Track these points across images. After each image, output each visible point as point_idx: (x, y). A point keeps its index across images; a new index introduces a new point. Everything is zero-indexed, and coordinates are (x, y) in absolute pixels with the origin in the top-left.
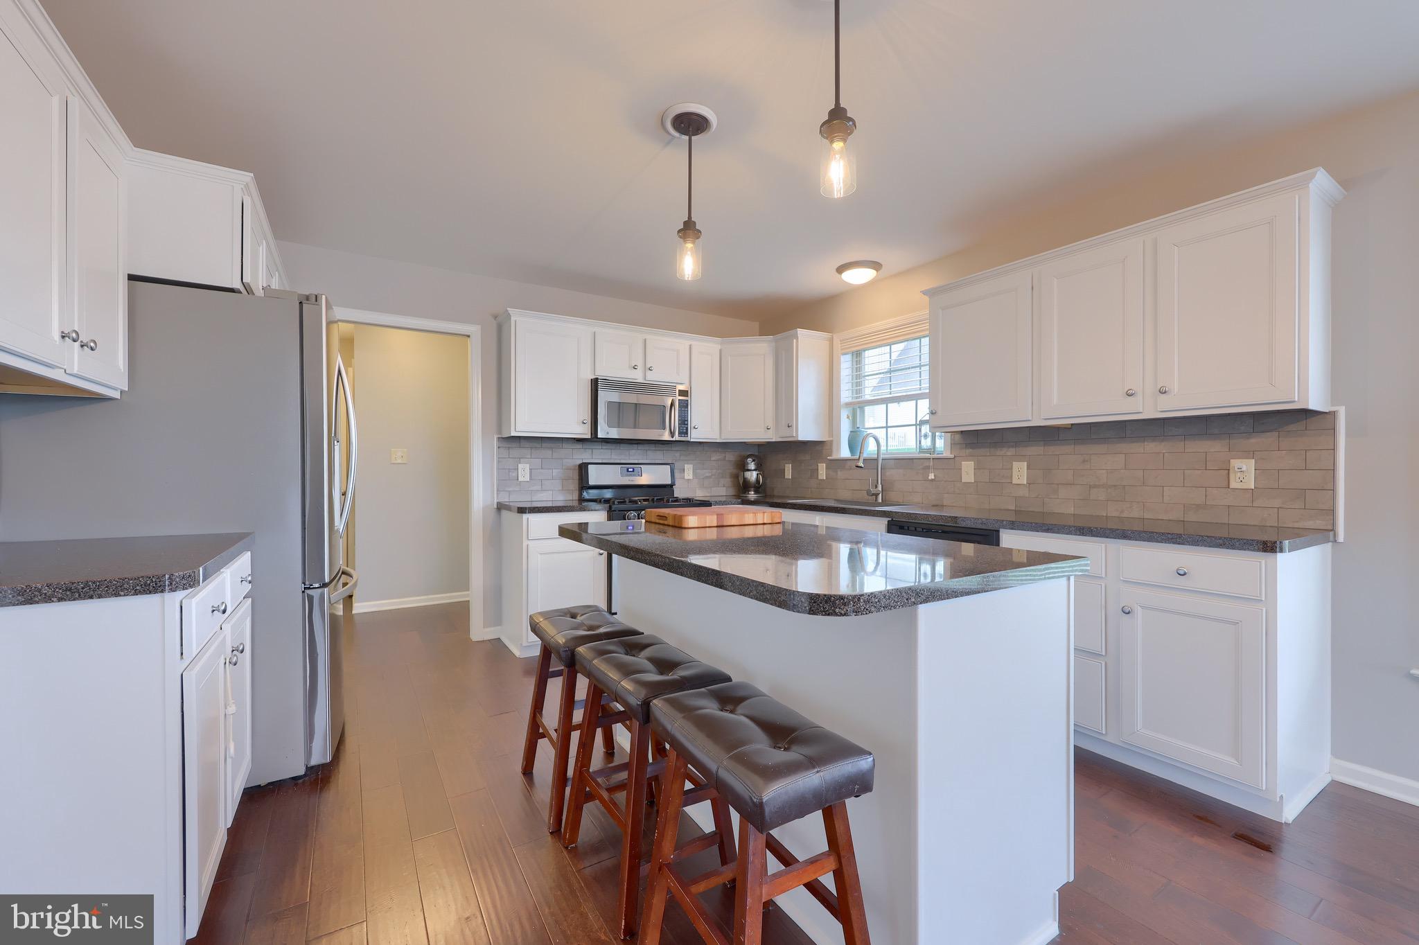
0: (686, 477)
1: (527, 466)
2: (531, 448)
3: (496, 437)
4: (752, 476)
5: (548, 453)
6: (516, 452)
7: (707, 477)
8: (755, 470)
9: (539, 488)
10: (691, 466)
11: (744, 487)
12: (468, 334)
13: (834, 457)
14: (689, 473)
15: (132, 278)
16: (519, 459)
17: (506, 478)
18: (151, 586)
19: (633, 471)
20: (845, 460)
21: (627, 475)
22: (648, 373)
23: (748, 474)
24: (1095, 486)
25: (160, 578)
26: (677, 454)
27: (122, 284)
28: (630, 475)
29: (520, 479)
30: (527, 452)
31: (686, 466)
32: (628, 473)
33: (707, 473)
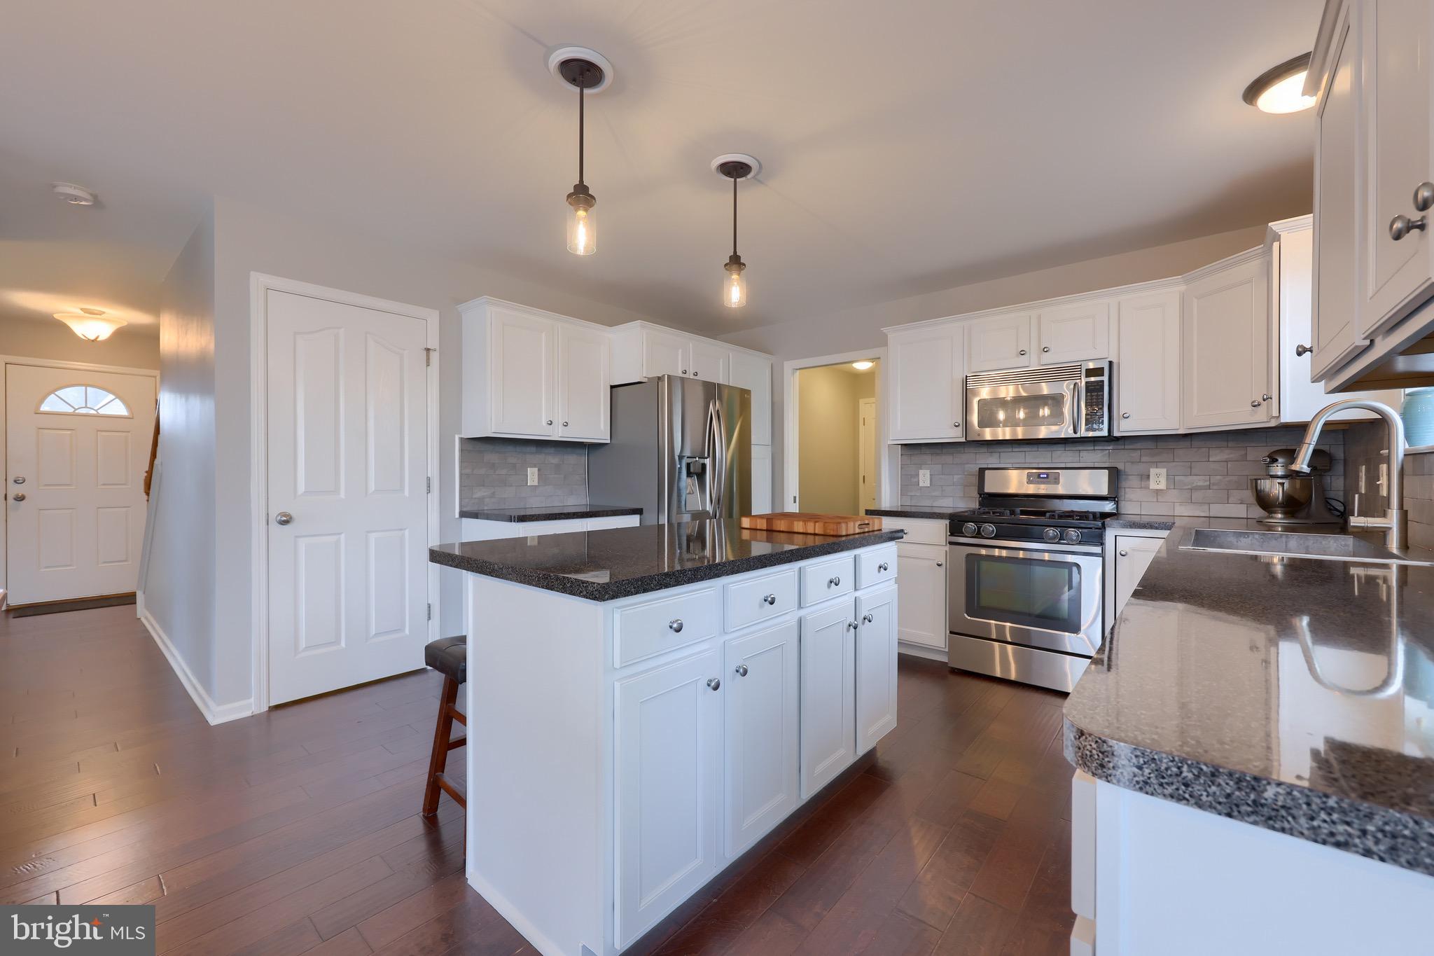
1: (928, 473)
2: (932, 454)
3: (895, 444)
4: (1270, 487)
5: (948, 459)
6: (916, 458)
7: (1194, 488)
8: (1279, 477)
9: (939, 492)
10: (1163, 471)
11: (1264, 502)
12: (878, 356)
14: (1158, 479)
16: (920, 466)
17: (907, 483)
19: (1047, 477)
23: (1263, 483)
26: (1136, 454)
28: (1044, 483)
29: (921, 484)
30: (927, 458)
31: (1153, 471)
32: (1038, 479)
33: (1200, 481)
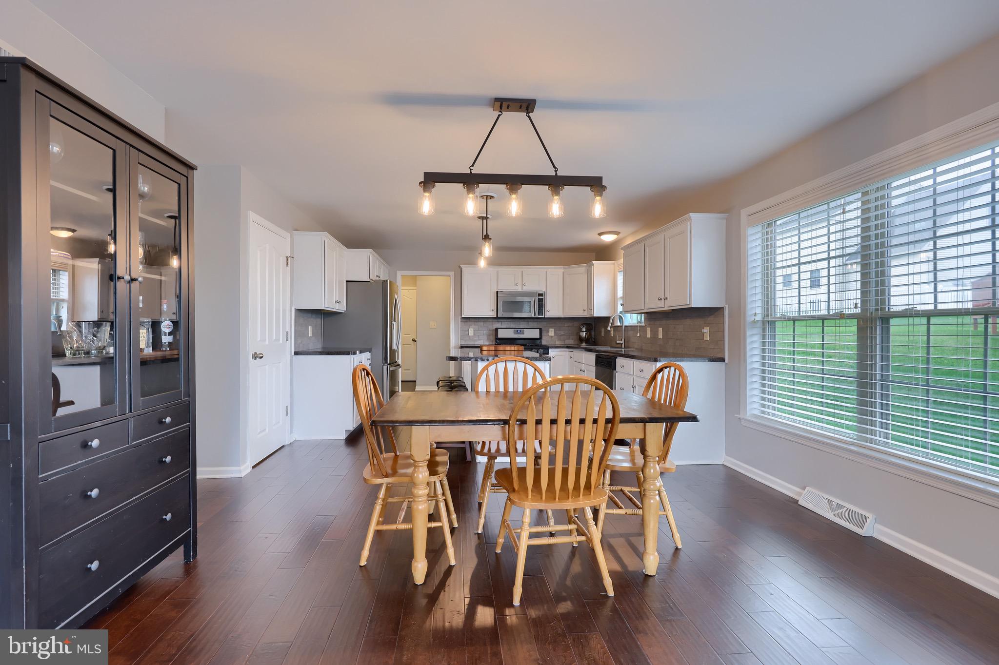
0: (550, 335)
1: (473, 330)
2: (474, 322)
3: (460, 317)
4: (583, 334)
5: (481, 324)
6: (468, 323)
7: (562, 335)
8: (585, 332)
9: (477, 339)
10: (553, 330)
11: (581, 339)
12: (450, 275)
13: (615, 325)
14: (552, 332)
15: (347, 281)
16: (469, 327)
17: (464, 335)
18: (348, 353)
19: (520, 332)
20: (618, 326)
21: (517, 334)
22: (524, 286)
23: (581, 334)
24: (677, 339)
25: (349, 352)
26: (545, 324)
27: (345, 282)
28: (519, 334)
29: (470, 335)
30: (472, 324)
31: (550, 329)
32: (517, 333)
33: (562, 333)
